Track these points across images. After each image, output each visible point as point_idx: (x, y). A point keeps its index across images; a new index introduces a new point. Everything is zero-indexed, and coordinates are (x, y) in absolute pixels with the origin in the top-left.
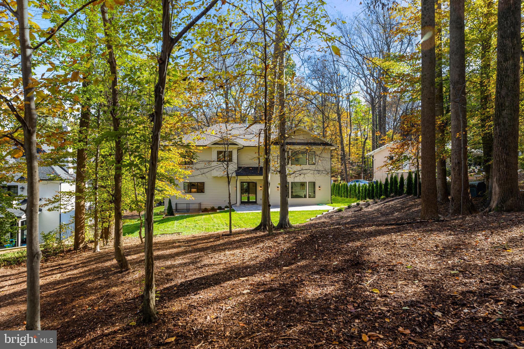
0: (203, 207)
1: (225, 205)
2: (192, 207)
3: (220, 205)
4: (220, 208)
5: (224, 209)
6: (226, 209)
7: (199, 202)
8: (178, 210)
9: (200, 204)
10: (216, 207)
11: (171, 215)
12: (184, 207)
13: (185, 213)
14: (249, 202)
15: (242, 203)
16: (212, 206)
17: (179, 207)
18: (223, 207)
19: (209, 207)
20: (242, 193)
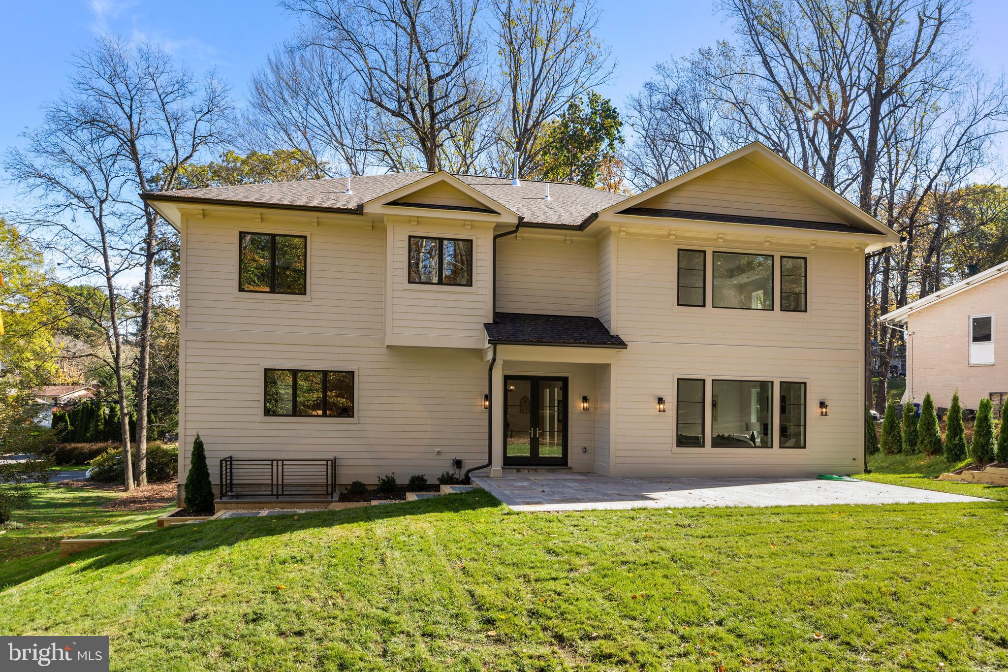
0: (346, 477)
1: (439, 473)
2: (293, 474)
3: (417, 472)
4: (418, 484)
5: (436, 488)
6: (447, 490)
7: (330, 456)
8: (237, 490)
9: (334, 463)
10: (403, 479)
11: (198, 513)
12: (262, 474)
13: (262, 505)
14: (534, 462)
15: (509, 462)
16: (385, 473)
17: (243, 474)
18: (432, 480)
19: (371, 479)
20: (508, 431)
